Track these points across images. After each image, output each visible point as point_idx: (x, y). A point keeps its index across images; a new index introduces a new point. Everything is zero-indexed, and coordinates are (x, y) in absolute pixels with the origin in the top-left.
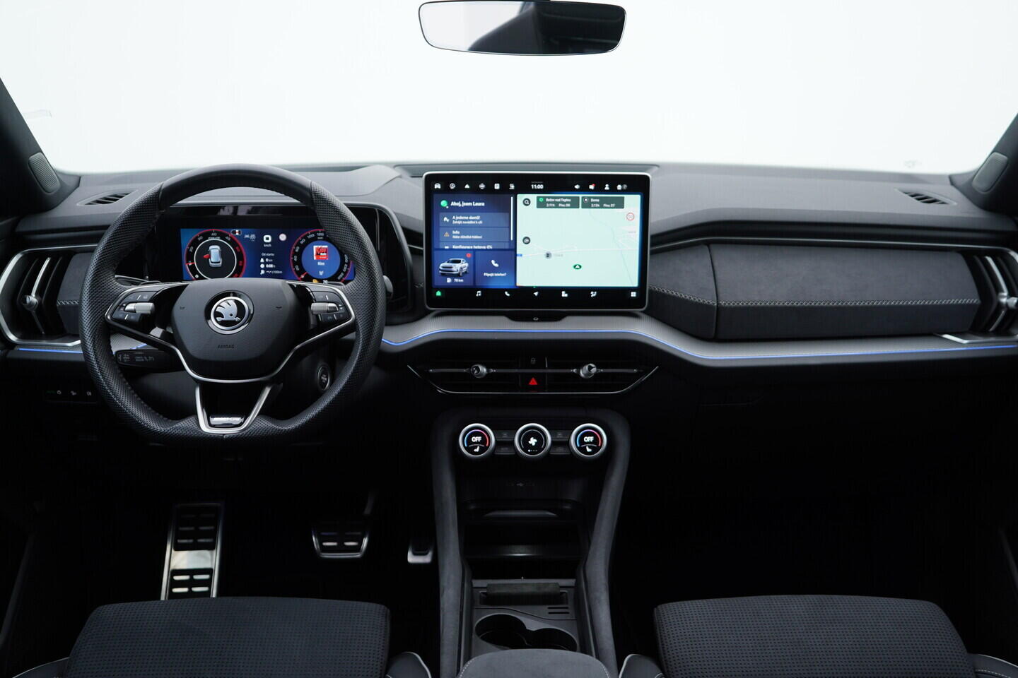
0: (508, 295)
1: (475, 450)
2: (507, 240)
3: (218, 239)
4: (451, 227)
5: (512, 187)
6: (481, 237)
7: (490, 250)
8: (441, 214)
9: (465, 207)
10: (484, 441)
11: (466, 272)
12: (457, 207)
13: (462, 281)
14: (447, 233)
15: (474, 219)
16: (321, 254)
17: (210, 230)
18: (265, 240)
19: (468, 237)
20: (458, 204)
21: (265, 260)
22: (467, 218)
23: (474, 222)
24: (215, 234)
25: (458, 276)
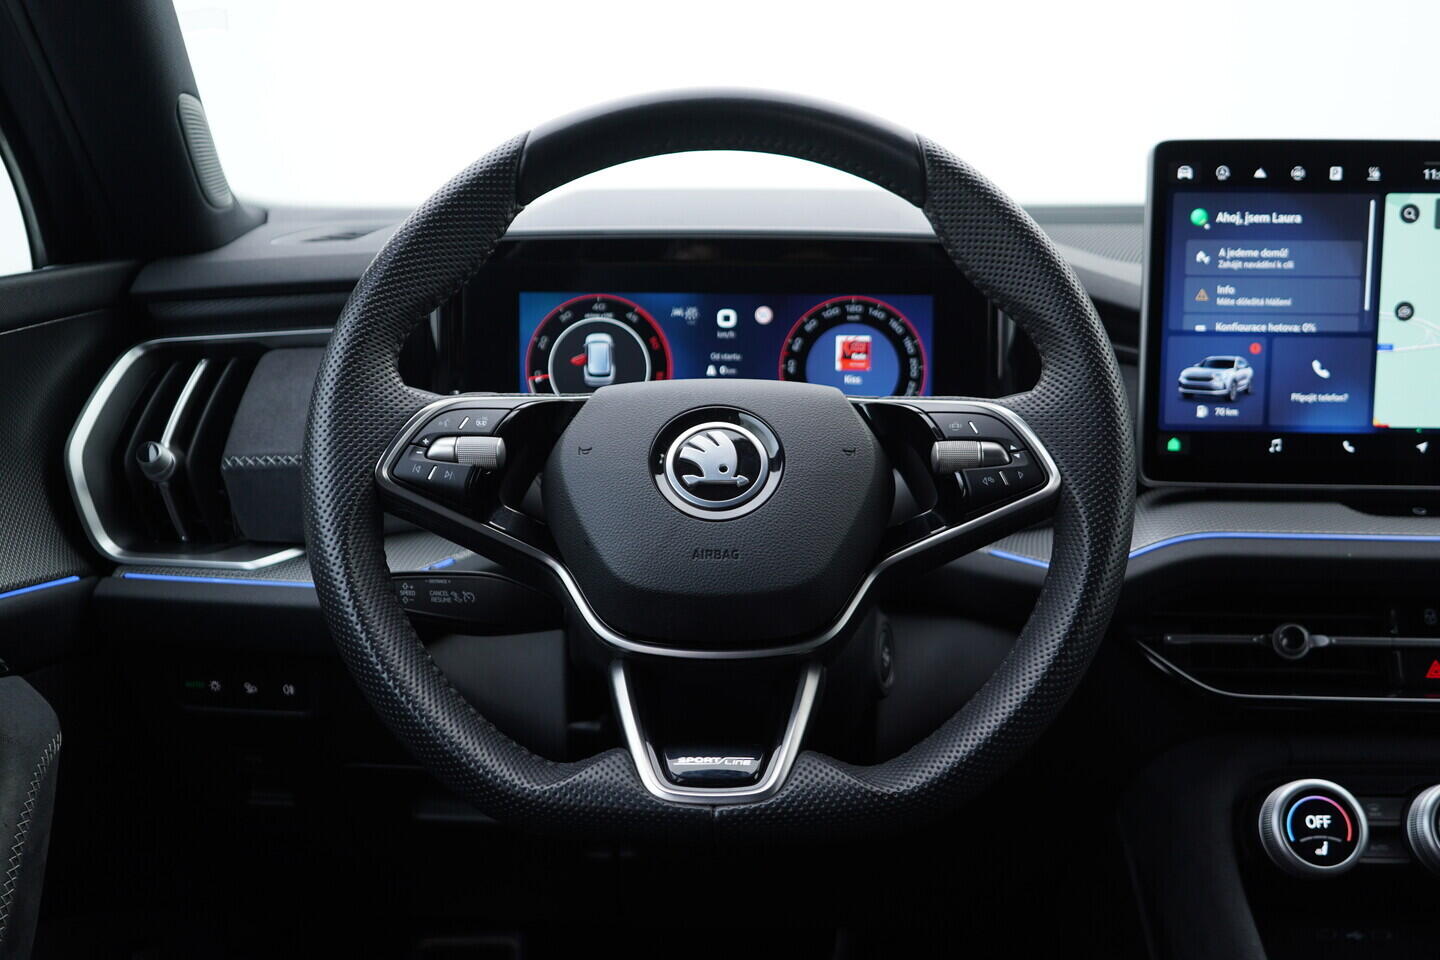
0: (1350, 449)
1: (1318, 852)
2: (1357, 310)
3: (608, 319)
4: (1215, 276)
5: (1375, 174)
6: (1287, 302)
7: (1310, 335)
8: (1190, 244)
9: (1253, 225)
10: (1337, 826)
11: (1246, 392)
12: (1232, 225)
13: (1234, 412)
14: (1202, 292)
15: (1275, 258)
16: (855, 356)
17: (589, 296)
18: (721, 322)
19: (1255, 302)
20: (1236, 219)
21: (718, 370)
22: (1255, 254)
23: (1272, 265)
24: (602, 307)
25: (1225, 400)
